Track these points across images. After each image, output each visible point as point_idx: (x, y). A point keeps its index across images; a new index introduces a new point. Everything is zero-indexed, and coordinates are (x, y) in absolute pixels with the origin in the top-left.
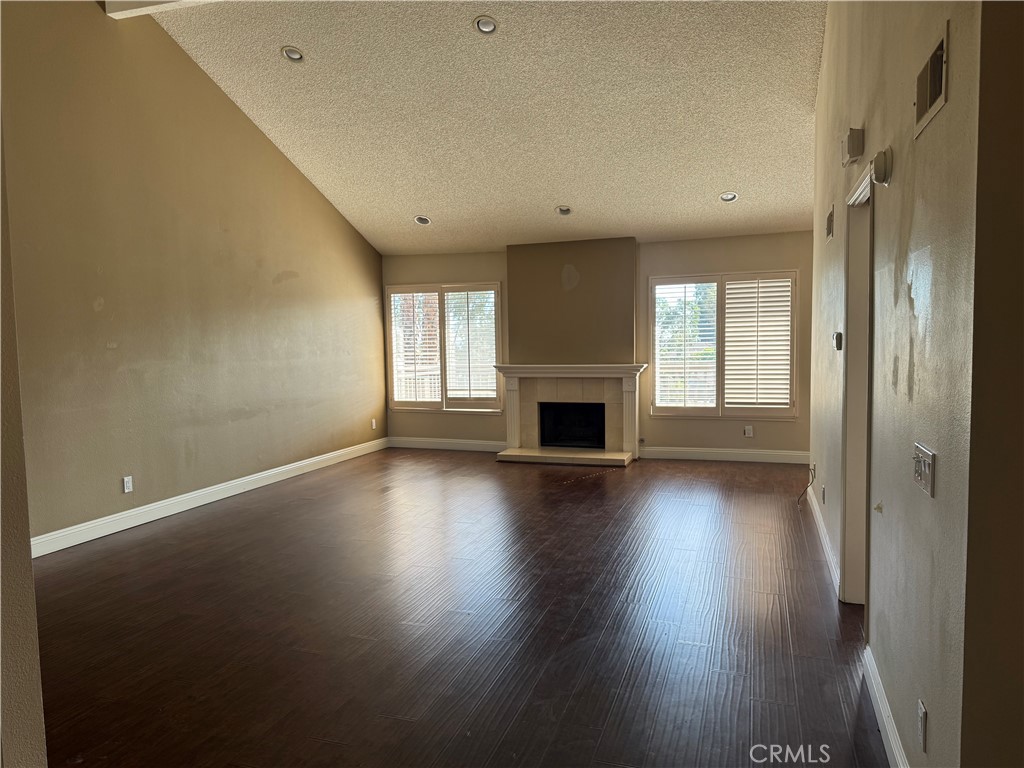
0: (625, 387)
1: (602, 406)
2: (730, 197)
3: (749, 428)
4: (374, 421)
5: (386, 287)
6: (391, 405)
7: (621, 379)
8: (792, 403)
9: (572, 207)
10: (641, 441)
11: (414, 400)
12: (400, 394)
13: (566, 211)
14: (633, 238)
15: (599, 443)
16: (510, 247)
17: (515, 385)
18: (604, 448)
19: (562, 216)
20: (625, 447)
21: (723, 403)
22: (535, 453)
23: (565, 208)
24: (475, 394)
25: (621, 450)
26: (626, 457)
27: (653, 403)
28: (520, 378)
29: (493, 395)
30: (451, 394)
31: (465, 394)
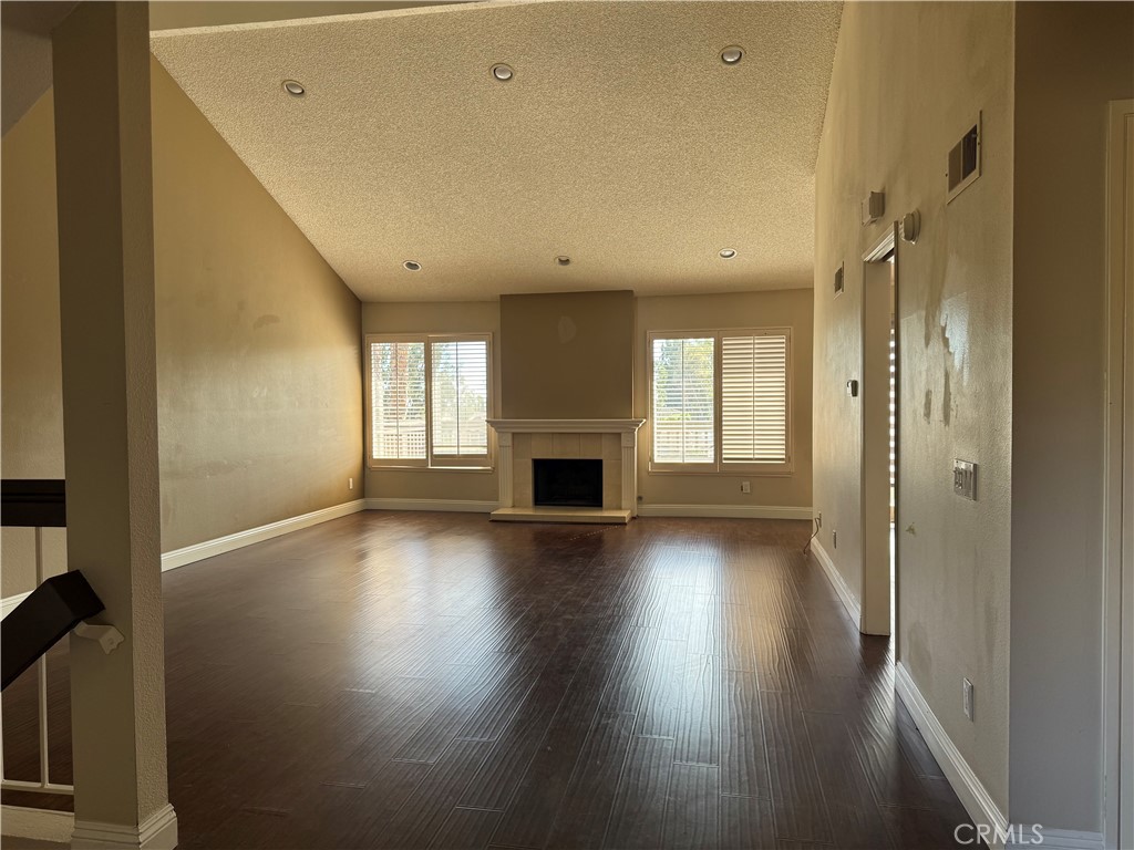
0: (624, 443)
1: (599, 462)
2: (730, 253)
3: (746, 484)
4: (351, 480)
5: (367, 336)
6: (369, 463)
7: (620, 434)
8: (788, 459)
9: (572, 258)
10: (640, 498)
11: (396, 457)
12: (379, 452)
13: (565, 262)
14: (632, 291)
15: (596, 501)
16: (502, 296)
17: (508, 441)
18: (601, 506)
19: (561, 267)
20: (624, 504)
21: (721, 459)
22: (529, 511)
23: (563, 259)
24: (464, 451)
25: (620, 508)
26: (626, 514)
27: (651, 460)
28: (513, 434)
29: (484, 451)
30: (437, 451)
31: (453, 451)
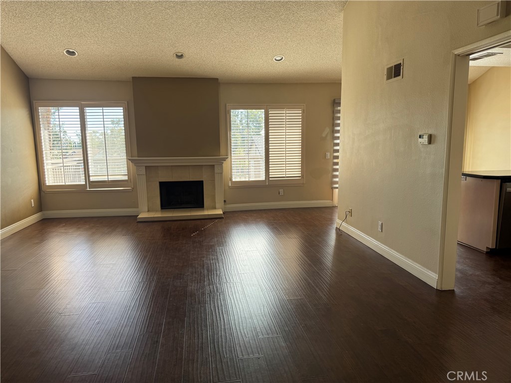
0: (216, 170)
1: (201, 183)
2: (280, 58)
3: (281, 191)
4: (32, 201)
6: (43, 189)
7: (214, 165)
8: (302, 176)
9: (186, 55)
10: (225, 201)
11: (64, 184)
12: (50, 180)
13: (180, 57)
14: (218, 79)
15: (200, 204)
16: (134, 78)
17: (143, 171)
18: (203, 207)
19: (177, 59)
20: (217, 205)
21: (269, 178)
22: (158, 214)
23: (180, 54)
24: (111, 178)
25: (214, 208)
26: (220, 212)
27: (231, 179)
28: (146, 167)
29: (126, 178)
30: (92, 179)
31: (105, 178)
